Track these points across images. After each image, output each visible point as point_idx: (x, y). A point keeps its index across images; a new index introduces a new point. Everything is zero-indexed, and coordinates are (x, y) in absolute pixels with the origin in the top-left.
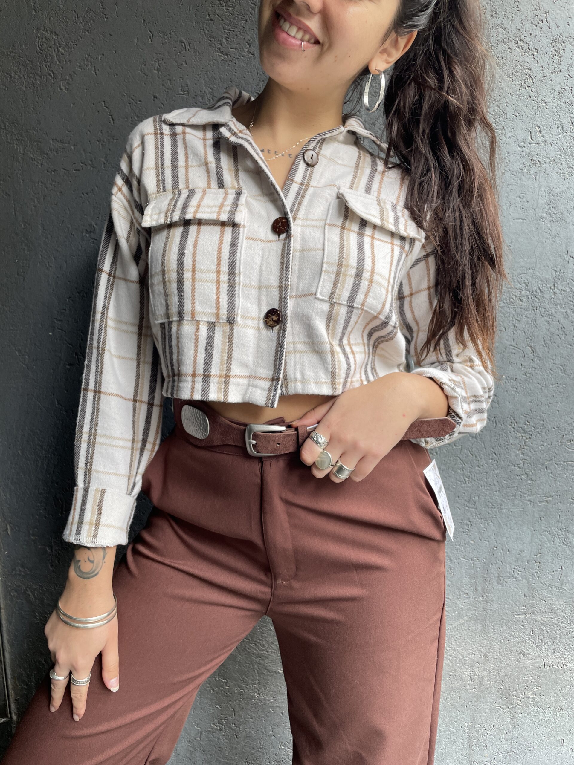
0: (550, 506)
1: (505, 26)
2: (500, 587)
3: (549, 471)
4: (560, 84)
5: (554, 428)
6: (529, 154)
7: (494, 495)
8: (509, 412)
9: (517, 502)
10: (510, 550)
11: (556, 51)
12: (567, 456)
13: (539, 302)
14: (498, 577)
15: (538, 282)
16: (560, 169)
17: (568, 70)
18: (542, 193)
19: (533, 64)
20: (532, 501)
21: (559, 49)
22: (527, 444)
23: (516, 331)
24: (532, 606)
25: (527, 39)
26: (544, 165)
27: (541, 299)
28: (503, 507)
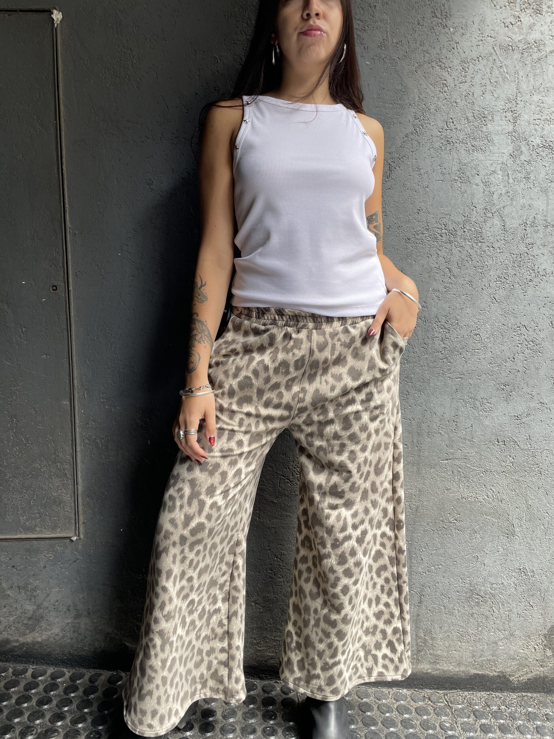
0: (463, 381)
1: (429, 52)
2: (429, 440)
3: (462, 356)
4: (466, 91)
5: (465, 326)
6: (446, 137)
7: (425, 373)
9: (440, 378)
10: (436, 413)
11: (463, 68)
14: (428, 433)
15: (452, 224)
16: (466, 147)
17: (471, 81)
18: (454, 163)
19: (448, 77)
20: (451, 377)
21: (465, 67)
22: (447, 337)
23: (438, 257)
24: (452, 454)
25: (444, 61)
26: (456, 145)
27: (455, 235)
28: (430, 382)
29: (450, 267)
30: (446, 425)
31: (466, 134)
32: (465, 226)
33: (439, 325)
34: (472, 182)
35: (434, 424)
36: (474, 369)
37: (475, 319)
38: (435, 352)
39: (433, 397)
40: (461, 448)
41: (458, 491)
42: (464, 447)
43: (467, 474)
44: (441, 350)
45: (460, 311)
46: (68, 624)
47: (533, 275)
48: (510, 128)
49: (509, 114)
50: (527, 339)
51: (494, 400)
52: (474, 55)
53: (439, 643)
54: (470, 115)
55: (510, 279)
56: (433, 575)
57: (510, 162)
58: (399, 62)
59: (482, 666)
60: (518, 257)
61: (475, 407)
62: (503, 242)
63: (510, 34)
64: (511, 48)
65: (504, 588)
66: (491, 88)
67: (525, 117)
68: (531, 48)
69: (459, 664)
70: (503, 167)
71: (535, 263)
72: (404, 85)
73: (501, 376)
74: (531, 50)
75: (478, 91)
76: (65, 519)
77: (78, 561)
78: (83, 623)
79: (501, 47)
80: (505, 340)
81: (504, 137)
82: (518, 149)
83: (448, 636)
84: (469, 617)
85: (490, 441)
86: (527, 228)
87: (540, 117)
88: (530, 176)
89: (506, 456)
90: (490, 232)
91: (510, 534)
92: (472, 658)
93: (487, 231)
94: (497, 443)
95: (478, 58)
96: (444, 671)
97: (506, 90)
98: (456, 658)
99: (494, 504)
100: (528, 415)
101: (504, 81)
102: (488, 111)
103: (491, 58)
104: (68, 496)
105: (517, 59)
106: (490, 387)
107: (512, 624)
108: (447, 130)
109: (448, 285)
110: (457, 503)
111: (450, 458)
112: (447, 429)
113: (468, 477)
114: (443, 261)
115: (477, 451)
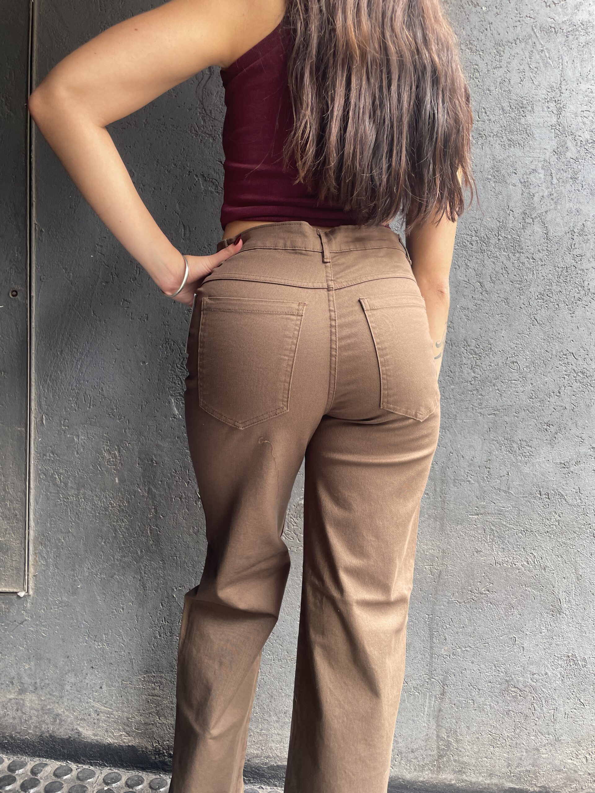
0: (497, 419)
2: (455, 489)
3: (496, 388)
4: (501, 77)
5: (500, 351)
7: (450, 406)
8: (462, 336)
9: (469, 414)
10: (464, 456)
11: (497, 52)
12: (511, 376)
13: (487, 246)
14: (454, 480)
15: (485, 230)
16: (501, 142)
17: (507, 66)
18: (487, 159)
19: (480, 61)
20: (482, 413)
21: (500, 50)
22: (477, 364)
23: (468, 269)
24: (484, 507)
25: (475, 43)
26: (489, 139)
27: (488, 244)
28: (458, 418)
29: (481, 280)
30: (476, 472)
31: (502, 127)
32: (500, 233)
33: (468, 349)
34: (508, 181)
35: (462, 470)
36: (511, 404)
37: (512, 344)
38: (463, 382)
39: (460, 435)
40: (494, 501)
41: (491, 554)
42: (499, 500)
43: (502, 533)
44: (470, 380)
45: (494, 333)
46: (11, 699)
47: (583, 292)
48: (554, 120)
49: (552, 105)
50: (575, 369)
51: (535, 443)
52: (511, 37)
53: (465, 747)
54: (506, 105)
55: (554, 297)
56: (459, 660)
57: (554, 159)
59: (519, 779)
60: (564, 271)
61: (511, 451)
62: (545, 252)
63: (552, 15)
64: (553, 30)
65: (548, 680)
66: (531, 74)
67: (571, 108)
68: (577, 30)
69: (491, 775)
70: (545, 165)
71: (584, 279)
73: (544, 414)
74: (577, 33)
75: (515, 78)
76: (12, 570)
77: (26, 622)
78: (28, 700)
79: (542, 29)
80: (549, 370)
81: (545, 130)
82: (563, 145)
83: (478, 738)
84: (505, 715)
85: (531, 494)
86: (575, 237)
87: (589, 108)
88: (578, 176)
89: (551, 513)
90: (530, 240)
91: (556, 611)
92: (508, 768)
93: (526, 239)
94: (539, 496)
95: (515, 40)
96: (471, 782)
97: (548, 77)
98: (487, 766)
99: (535, 572)
100: (578, 463)
101: (546, 66)
102: (527, 100)
103: (530, 40)
104: (18, 542)
105: (560, 43)
106: (531, 427)
107: (557, 726)
108: (479, 121)
109: (479, 302)
110: (490, 569)
111: (482, 512)
112: (477, 477)
113: (503, 537)
114: (473, 273)
115: (514, 505)
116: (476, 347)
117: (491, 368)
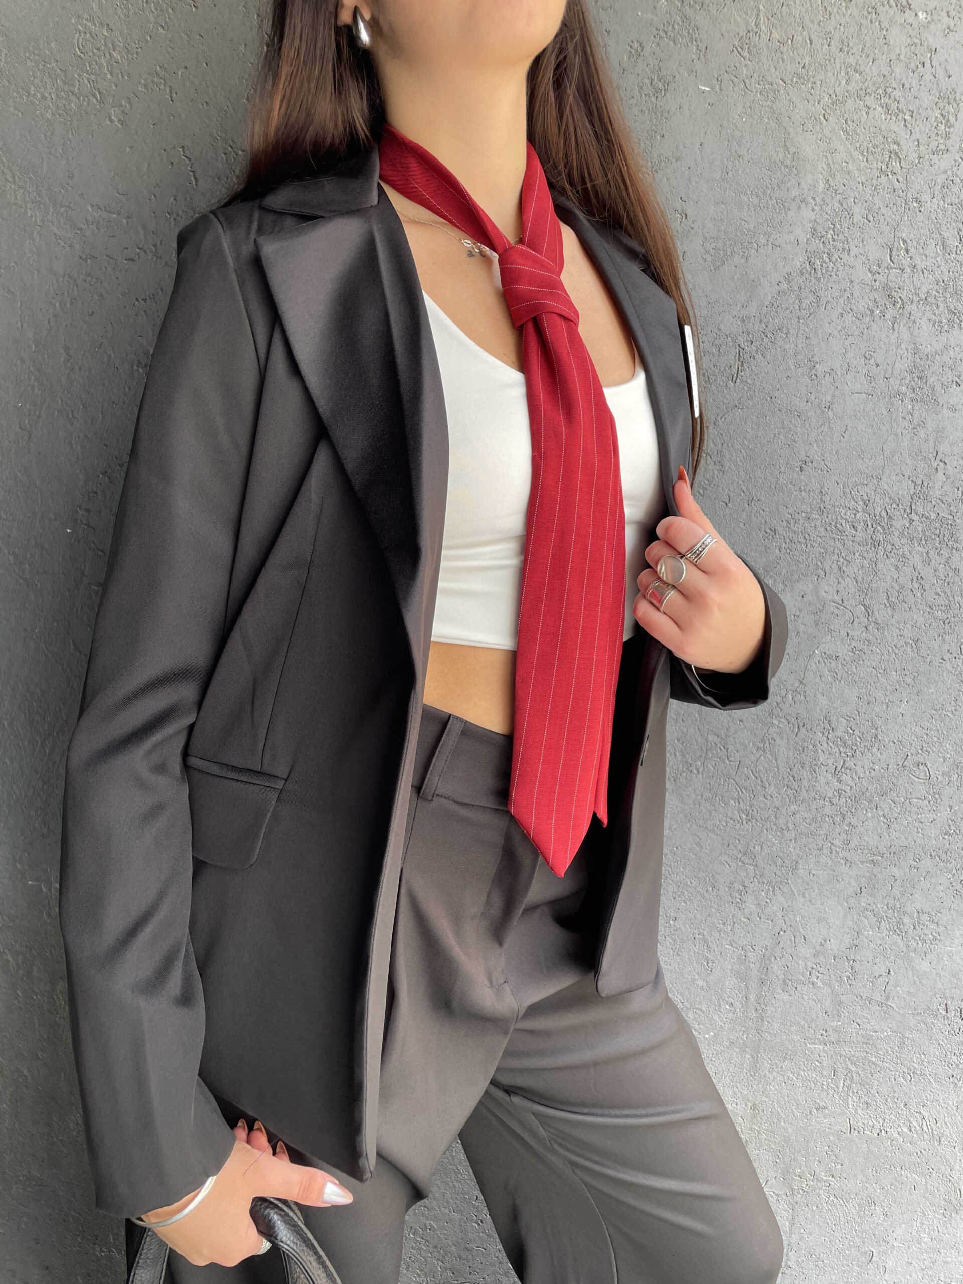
29: (867, 602)
30: (828, 966)
31: (938, 282)
32: (914, 507)
33: (830, 736)
35: (800, 962)
36: (906, 843)
37: (918, 729)
38: (815, 799)
39: (802, 900)
40: (858, 1020)
41: (843, 1113)
42: (867, 1018)
43: (867, 1077)
44: (830, 795)
45: (885, 707)
51: (946, 917)
58: (782, 91)
61: (898, 930)
72: (793, 150)
85: (929, 1009)
94: (944, 1013)
99: (922, 1144)
108: (891, 268)
109: (859, 645)
110: (838, 1139)
111: (832, 1039)
112: (829, 975)
113: (869, 1085)
114: (852, 587)
115: (895, 1028)
116: (847, 733)
117: (873, 774)
